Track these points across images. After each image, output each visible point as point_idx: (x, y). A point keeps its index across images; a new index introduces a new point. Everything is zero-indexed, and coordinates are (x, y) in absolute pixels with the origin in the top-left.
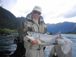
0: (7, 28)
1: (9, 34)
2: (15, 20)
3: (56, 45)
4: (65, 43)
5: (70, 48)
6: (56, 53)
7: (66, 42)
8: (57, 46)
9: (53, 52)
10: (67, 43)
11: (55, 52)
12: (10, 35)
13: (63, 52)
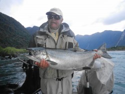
0: (12, 46)
1: (14, 56)
2: (24, 32)
3: (89, 70)
4: (102, 66)
5: (111, 73)
6: (88, 84)
7: (104, 64)
8: (90, 72)
9: (83, 81)
10: (105, 66)
11: (87, 81)
12: (16, 57)
13: (99, 81)
